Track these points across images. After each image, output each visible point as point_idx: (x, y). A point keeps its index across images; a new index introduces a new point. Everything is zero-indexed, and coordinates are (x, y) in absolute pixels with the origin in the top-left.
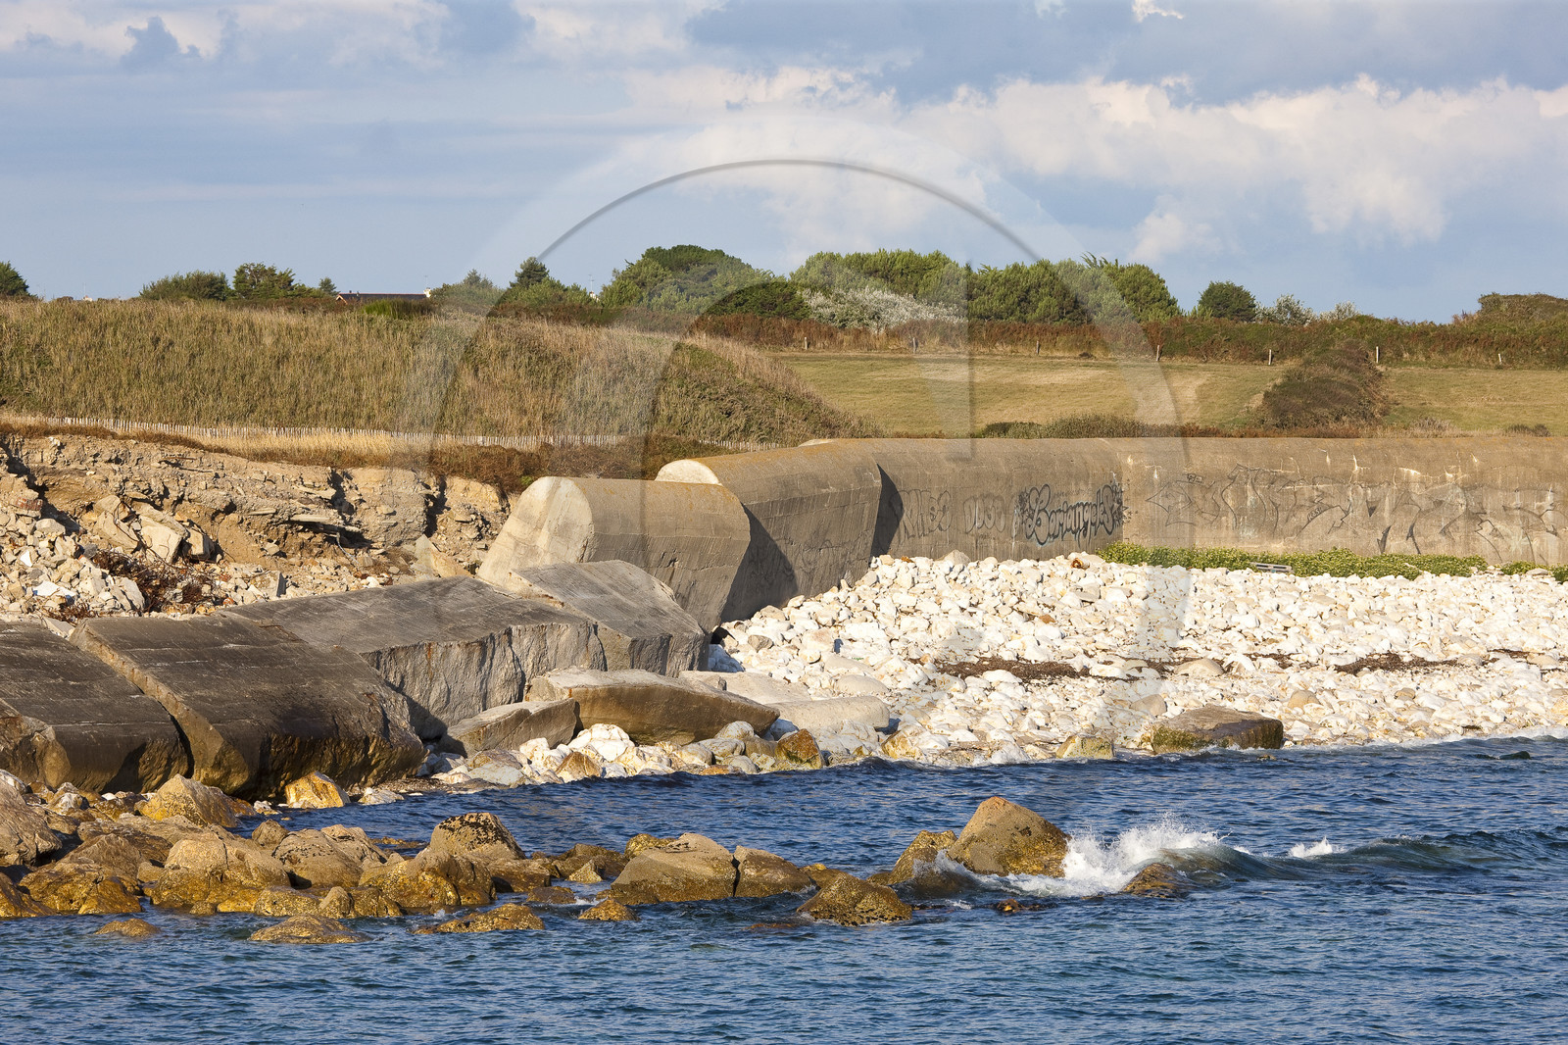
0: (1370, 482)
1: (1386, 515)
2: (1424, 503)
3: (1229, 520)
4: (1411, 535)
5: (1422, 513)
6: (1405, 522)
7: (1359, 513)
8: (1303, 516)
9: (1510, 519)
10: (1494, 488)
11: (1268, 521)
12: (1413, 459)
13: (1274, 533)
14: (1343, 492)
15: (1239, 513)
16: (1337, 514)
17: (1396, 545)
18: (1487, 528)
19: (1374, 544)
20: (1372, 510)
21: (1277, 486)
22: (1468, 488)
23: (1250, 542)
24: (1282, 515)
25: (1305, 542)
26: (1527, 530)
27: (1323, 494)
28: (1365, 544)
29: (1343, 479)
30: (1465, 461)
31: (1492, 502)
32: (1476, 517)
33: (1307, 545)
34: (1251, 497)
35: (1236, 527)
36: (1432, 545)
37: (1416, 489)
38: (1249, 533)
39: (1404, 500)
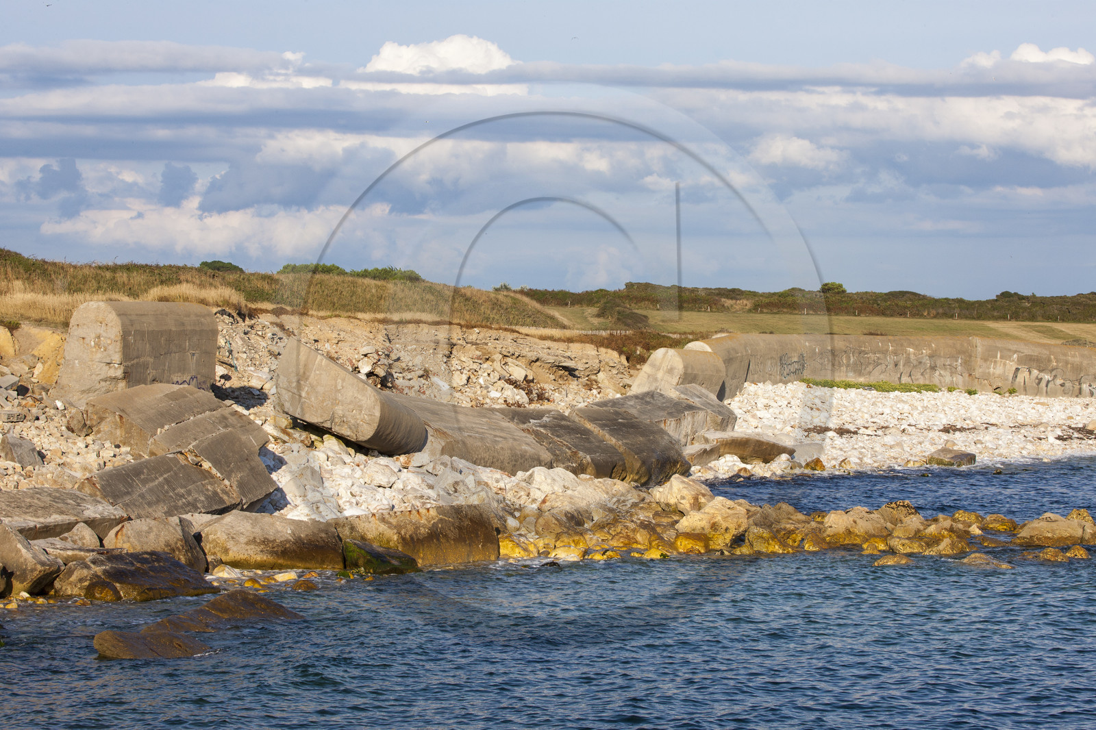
0: (895, 353)
1: (901, 367)
2: (915, 363)
3: (844, 369)
4: (910, 376)
5: (915, 367)
6: (908, 370)
7: (891, 366)
8: (871, 367)
9: (946, 369)
10: (940, 356)
11: (858, 369)
12: (911, 344)
13: (860, 374)
14: (885, 357)
15: (848, 366)
16: (884, 366)
17: (905, 379)
18: (937, 373)
19: (897, 379)
20: (896, 365)
21: (862, 355)
22: (931, 356)
23: (852, 378)
24: (863, 367)
25: (872, 378)
26: (952, 374)
27: (878, 358)
28: (893, 379)
29: (885, 352)
30: (930, 346)
31: (939, 362)
32: (933, 368)
33: (872, 380)
34: (852, 360)
35: (847, 372)
36: (917, 379)
37: (912, 357)
38: (851, 374)
39: (908, 361)
